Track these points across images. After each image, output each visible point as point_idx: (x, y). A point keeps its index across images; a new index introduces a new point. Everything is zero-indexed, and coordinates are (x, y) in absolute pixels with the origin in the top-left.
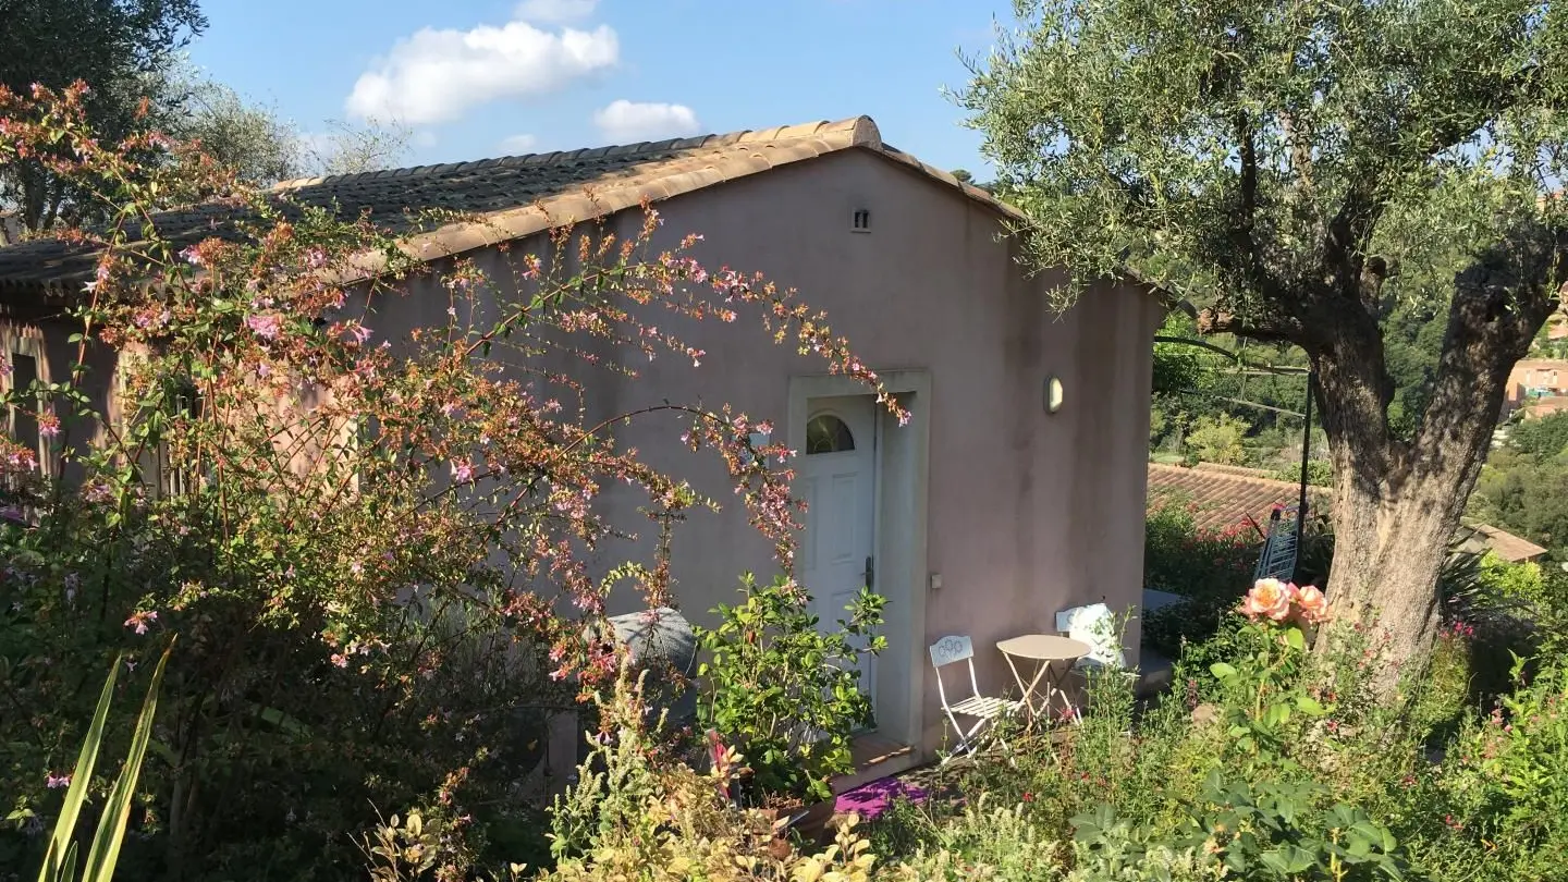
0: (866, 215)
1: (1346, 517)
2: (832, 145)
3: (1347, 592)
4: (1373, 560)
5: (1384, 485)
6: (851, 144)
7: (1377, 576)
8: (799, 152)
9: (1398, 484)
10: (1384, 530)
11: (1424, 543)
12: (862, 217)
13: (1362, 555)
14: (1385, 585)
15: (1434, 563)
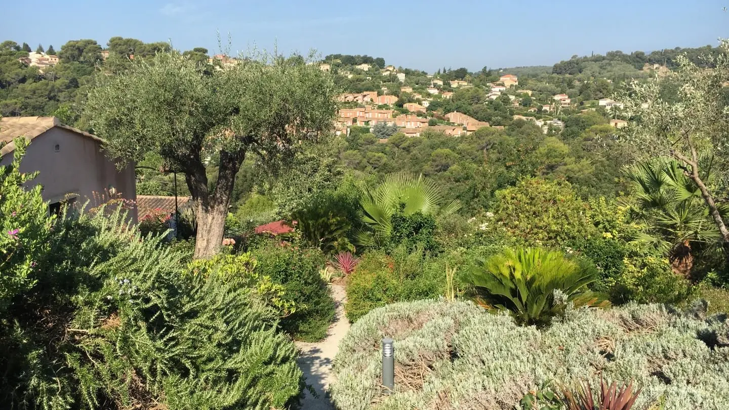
0: (58, 146)
1: (200, 216)
2: (48, 127)
3: (202, 237)
4: (208, 227)
5: (209, 208)
6: (53, 126)
7: (209, 231)
8: (40, 131)
9: (212, 207)
10: (210, 218)
11: (220, 220)
12: (57, 147)
13: (205, 226)
14: (212, 233)
15: (223, 225)
